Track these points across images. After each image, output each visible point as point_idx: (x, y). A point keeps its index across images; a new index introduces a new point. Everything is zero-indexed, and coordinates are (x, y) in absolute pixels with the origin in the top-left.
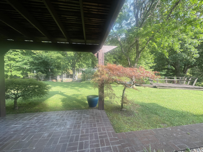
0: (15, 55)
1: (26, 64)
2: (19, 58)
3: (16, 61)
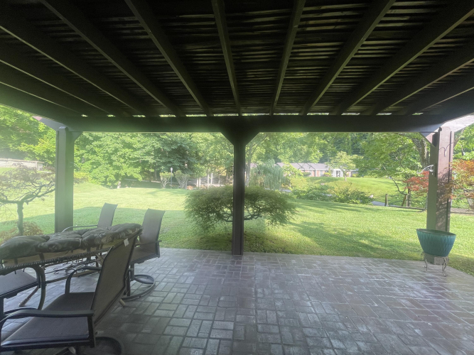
0: (131, 138)
1: (148, 154)
2: (139, 141)
3: (133, 148)
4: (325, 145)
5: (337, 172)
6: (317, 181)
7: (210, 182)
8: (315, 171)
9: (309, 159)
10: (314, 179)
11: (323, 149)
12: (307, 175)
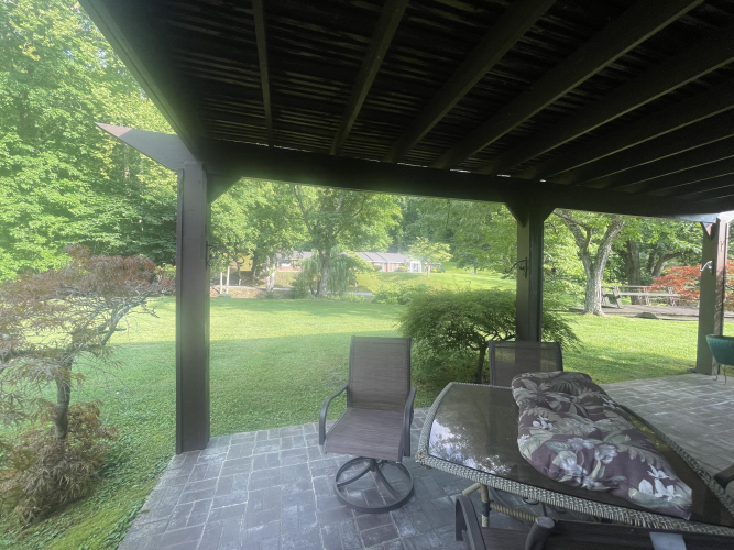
2: (83, 202)
3: (69, 215)
4: (396, 226)
5: (415, 265)
6: (393, 278)
7: (224, 283)
8: (386, 264)
9: (376, 246)
10: (386, 276)
11: (392, 233)
12: (378, 269)
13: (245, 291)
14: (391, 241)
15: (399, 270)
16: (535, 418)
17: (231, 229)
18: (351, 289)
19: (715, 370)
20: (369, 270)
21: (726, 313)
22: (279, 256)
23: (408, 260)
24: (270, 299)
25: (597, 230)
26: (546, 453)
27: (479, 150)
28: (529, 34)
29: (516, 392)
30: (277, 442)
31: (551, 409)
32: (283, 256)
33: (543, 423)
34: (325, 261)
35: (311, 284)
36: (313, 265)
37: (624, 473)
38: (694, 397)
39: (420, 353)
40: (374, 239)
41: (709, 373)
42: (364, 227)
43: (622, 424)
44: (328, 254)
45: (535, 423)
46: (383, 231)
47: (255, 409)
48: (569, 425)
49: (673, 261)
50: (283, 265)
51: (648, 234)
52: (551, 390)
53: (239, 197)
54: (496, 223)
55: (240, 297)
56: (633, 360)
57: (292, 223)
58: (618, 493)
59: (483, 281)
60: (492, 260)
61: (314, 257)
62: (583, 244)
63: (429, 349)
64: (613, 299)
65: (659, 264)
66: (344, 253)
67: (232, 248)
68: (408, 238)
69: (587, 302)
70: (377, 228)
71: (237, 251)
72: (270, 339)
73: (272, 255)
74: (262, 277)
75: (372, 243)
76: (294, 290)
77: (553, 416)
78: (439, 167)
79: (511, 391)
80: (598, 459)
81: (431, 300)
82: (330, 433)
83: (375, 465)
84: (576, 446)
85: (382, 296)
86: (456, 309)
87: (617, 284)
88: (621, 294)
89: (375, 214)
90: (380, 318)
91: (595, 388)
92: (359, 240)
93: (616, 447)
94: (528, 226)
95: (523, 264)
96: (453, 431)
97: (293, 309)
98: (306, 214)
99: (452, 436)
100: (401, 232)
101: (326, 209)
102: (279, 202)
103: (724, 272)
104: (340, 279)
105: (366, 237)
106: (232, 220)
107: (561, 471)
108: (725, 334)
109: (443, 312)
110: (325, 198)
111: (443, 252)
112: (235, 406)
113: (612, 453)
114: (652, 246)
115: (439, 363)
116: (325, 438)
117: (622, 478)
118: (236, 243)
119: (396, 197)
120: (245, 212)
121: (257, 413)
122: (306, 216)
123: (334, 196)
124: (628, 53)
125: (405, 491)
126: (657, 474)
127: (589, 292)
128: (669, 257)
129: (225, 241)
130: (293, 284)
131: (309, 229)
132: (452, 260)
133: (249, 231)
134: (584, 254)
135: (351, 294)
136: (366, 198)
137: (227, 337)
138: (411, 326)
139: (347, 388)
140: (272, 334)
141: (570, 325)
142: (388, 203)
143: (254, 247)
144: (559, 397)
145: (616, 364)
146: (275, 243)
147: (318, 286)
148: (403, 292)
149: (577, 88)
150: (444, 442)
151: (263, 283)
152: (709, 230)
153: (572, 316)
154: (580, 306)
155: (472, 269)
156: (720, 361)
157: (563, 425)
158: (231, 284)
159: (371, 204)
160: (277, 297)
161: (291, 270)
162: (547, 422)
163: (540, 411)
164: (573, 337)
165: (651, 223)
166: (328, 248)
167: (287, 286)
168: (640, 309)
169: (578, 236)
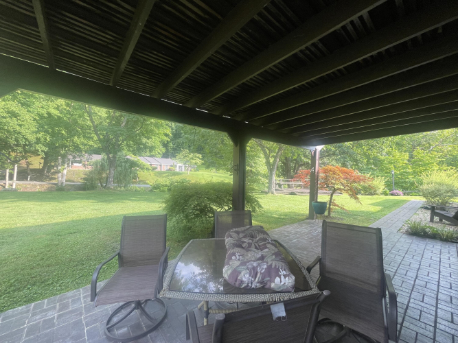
4: (167, 141)
5: (180, 167)
6: (165, 175)
7: (11, 177)
8: (161, 165)
9: (153, 153)
10: (160, 174)
11: (165, 145)
12: (154, 169)
13: (35, 186)
14: (164, 150)
15: (169, 170)
16: (234, 254)
17: (20, 133)
18: (133, 183)
19: (315, 217)
20: (148, 169)
21: (319, 191)
22: (71, 157)
23: (175, 164)
24: (61, 192)
25: (274, 151)
26: (236, 273)
27: (212, 99)
28: (232, 38)
29: (227, 240)
30: (54, 308)
31: (243, 248)
32: (74, 157)
33: (237, 256)
34: (112, 163)
35: (100, 179)
36: (102, 165)
37: (270, 276)
38: (307, 231)
39: (178, 223)
40: (152, 149)
41: (313, 219)
42: (144, 140)
43: (273, 250)
44: (114, 157)
45: (233, 258)
46: (159, 144)
47: (34, 284)
48: (250, 255)
49: (303, 167)
50: (75, 164)
51: (293, 154)
52: (245, 237)
53: (29, 106)
54: (226, 144)
55: (28, 190)
56: (286, 215)
57: (83, 133)
58: (267, 286)
59: (220, 177)
60: (224, 165)
61: (103, 159)
62: (267, 158)
63: (183, 220)
64: (280, 186)
65: (298, 168)
66: (128, 157)
67: (20, 149)
68: (176, 149)
69: (269, 187)
70: (155, 141)
71: (26, 152)
72: (57, 224)
73: (64, 157)
74: (54, 173)
75: (150, 151)
76: (85, 184)
77: (243, 251)
78: (189, 106)
79: (224, 240)
80: (259, 271)
81: (185, 189)
82: (100, 291)
83: (139, 305)
84: (250, 266)
85: (157, 187)
86: (199, 194)
87: (282, 178)
88: (283, 183)
89: (152, 131)
90: (154, 201)
91: (265, 233)
92: (140, 149)
93: (267, 263)
94: (238, 146)
95: (236, 168)
96: (202, 269)
97: (83, 198)
98: (95, 127)
99: (201, 271)
100: (171, 145)
101: (114, 125)
102: (72, 115)
103: (318, 173)
104: (125, 176)
105: (146, 147)
106: (20, 126)
107: (242, 282)
108: (319, 200)
109: (191, 196)
110: (113, 117)
111: (198, 159)
112: (11, 286)
113: (265, 267)
114: (295, 160)
115: (190, 228)
116: (96, 295)
117: (269, 278)
118: (25, 146)
119: (168, 122)
120: (35, 120)
121: (35, 288)
122: (96, 129)
123: (121, 116)
124: (279, 63)
125: (160, 316)
126: (282, 272)
127: (270, 183)
128: (302, 165)
129: (12, 142)
130: (84, 179)
131: (99, 137)
132: (203, 164)
133: (40, 135)
134: (268, 163)
135: (133, 186)
136: (144, 120)
137: (8, 226)
138: (172, 206)
139: (119, 254)
140: (58, 219)
141: (259, 200)
142: (161, 126)
143: (46, 149)
144: (247, 240)
145: (279, 218)
146: (66, 147)
147: (107, 180)
148: (171, 184)
149: (258, 75)
150: (196, 276)
151: (55, 179)
152: (313, 153)
153: (262, 196)
154: (266, 190)
155: (214, 170)
156: (317, 213)
157: (247, 256)
158: (18, 179)
159: (149, 125)
160: (68, 190)
161: (83, 169)
162: (239, 256)
163: (237, 249)
164: (260, 206)
165: (294, 148)
166: (115, 153)
167: (79, 180)
168: (290, 190)
169: (265, 153)
